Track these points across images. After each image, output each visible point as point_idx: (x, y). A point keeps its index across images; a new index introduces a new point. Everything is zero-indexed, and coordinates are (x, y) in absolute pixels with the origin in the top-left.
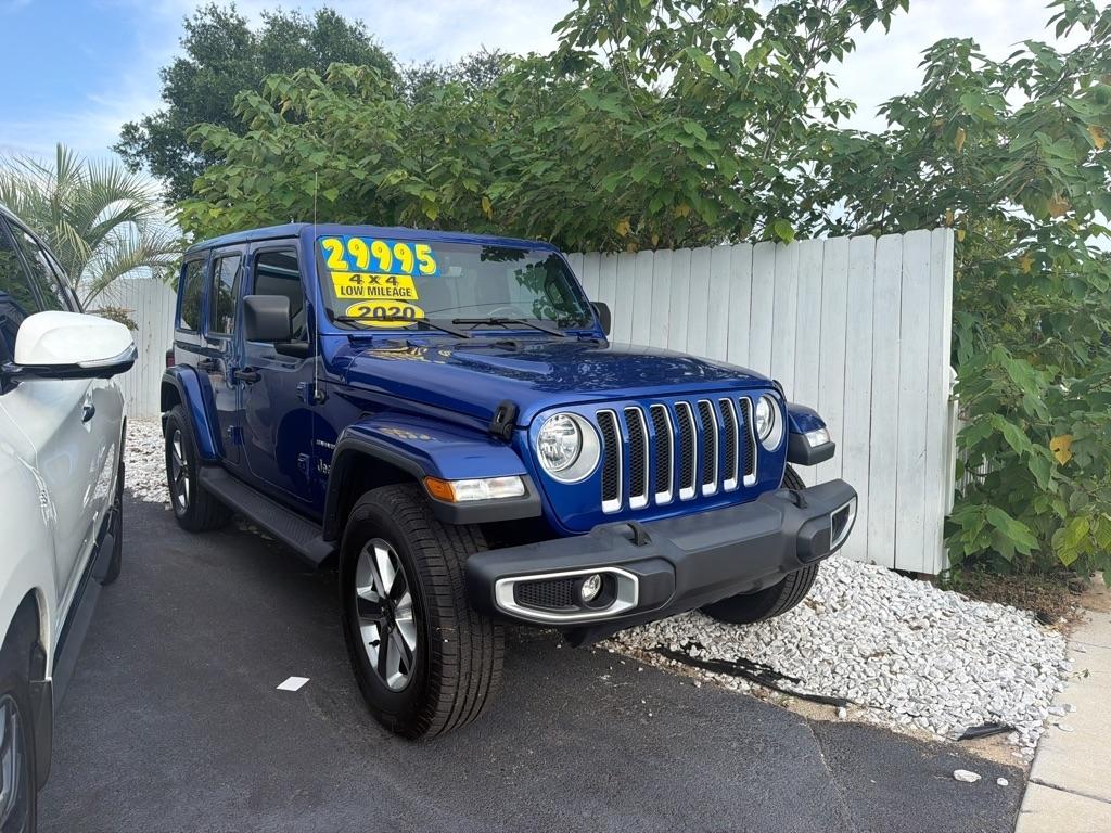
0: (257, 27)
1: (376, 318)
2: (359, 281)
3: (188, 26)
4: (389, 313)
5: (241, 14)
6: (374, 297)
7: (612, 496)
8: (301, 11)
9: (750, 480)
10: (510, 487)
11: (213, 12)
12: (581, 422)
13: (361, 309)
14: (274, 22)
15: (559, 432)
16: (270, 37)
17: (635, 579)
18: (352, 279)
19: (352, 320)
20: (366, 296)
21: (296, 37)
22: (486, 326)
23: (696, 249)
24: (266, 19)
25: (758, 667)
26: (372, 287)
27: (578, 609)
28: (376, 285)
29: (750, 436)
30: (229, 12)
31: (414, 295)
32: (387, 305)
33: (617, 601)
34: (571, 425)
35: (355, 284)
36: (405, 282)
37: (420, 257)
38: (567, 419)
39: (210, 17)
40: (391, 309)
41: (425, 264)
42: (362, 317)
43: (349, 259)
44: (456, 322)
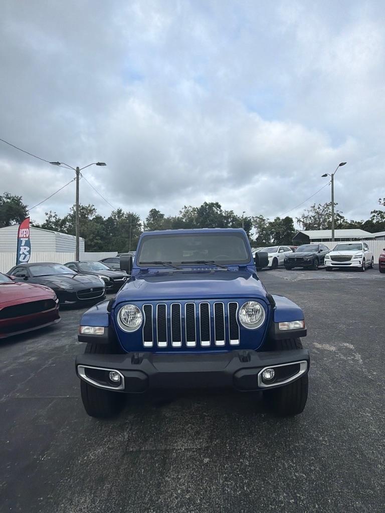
9: (235, 342)
17: (123, 377)
29: (236, 321)
33: (121, 385)
44: (183, 263)
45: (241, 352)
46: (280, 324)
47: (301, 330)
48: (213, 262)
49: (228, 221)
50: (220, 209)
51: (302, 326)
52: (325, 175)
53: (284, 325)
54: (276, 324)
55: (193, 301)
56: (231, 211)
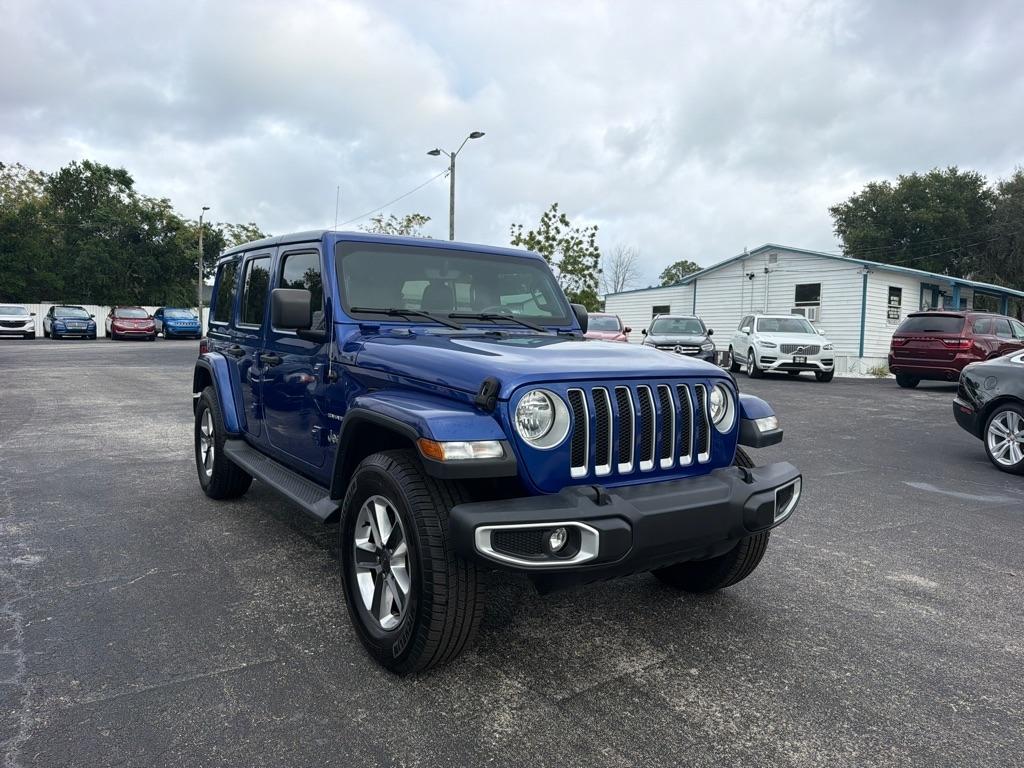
7: (579, 463)
9: (704, 457)
10: (491, 450)
12: (554, 397)
15: (535, 406)
17: (596, 532)
22: (477, 321)
27: (545, 557)
29: (704, 419)
33: (581, 553)
34: (545, 401)
38: (543, 395)
46: (756, 421)
49: (153, 227)
50: (129, 188)
52: (435, 153)
53: (760, 424)
54: (753, 422)
55: (647, 381)
56: (164, 201)
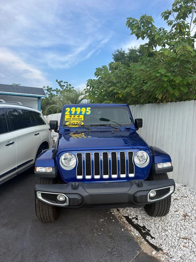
0: (127, 52)
1: (72, 125)
2: (71, 117)
3: (113, 55)
4: (75, 124)
5: (123, 50)
6: (73, 120)
7: (80, 175)
8: (136, 47)
9: (132, 175)
11: (118, 51)
13: (69, 123)
14: (130, 50)
16: (130, 53)
18: (69, 117)
19: (66, 125)
20: (71, 120)
21: (136, 52)
23: (181, 102)
24: (129, 50)
25: (146, 230)
26: (73, 118)
28: (74, 118)
30: (121, 50)
31: (83, 120)
32: (75, 122)
35: (70, 118)
36: (82, 116)
37: (87, 110)
39: (117, 52)
40: (76, 123)
41: (88, 112)
42: (69, 125)
43: (70, 112)
44: (91, 125)
45: (137, 181)
46: (158, 164)
47: (170, 168)
48: (110, 125)
51: (170, 166)
53: (160, 165)
54: (156, 165)
55: (107, 151)
